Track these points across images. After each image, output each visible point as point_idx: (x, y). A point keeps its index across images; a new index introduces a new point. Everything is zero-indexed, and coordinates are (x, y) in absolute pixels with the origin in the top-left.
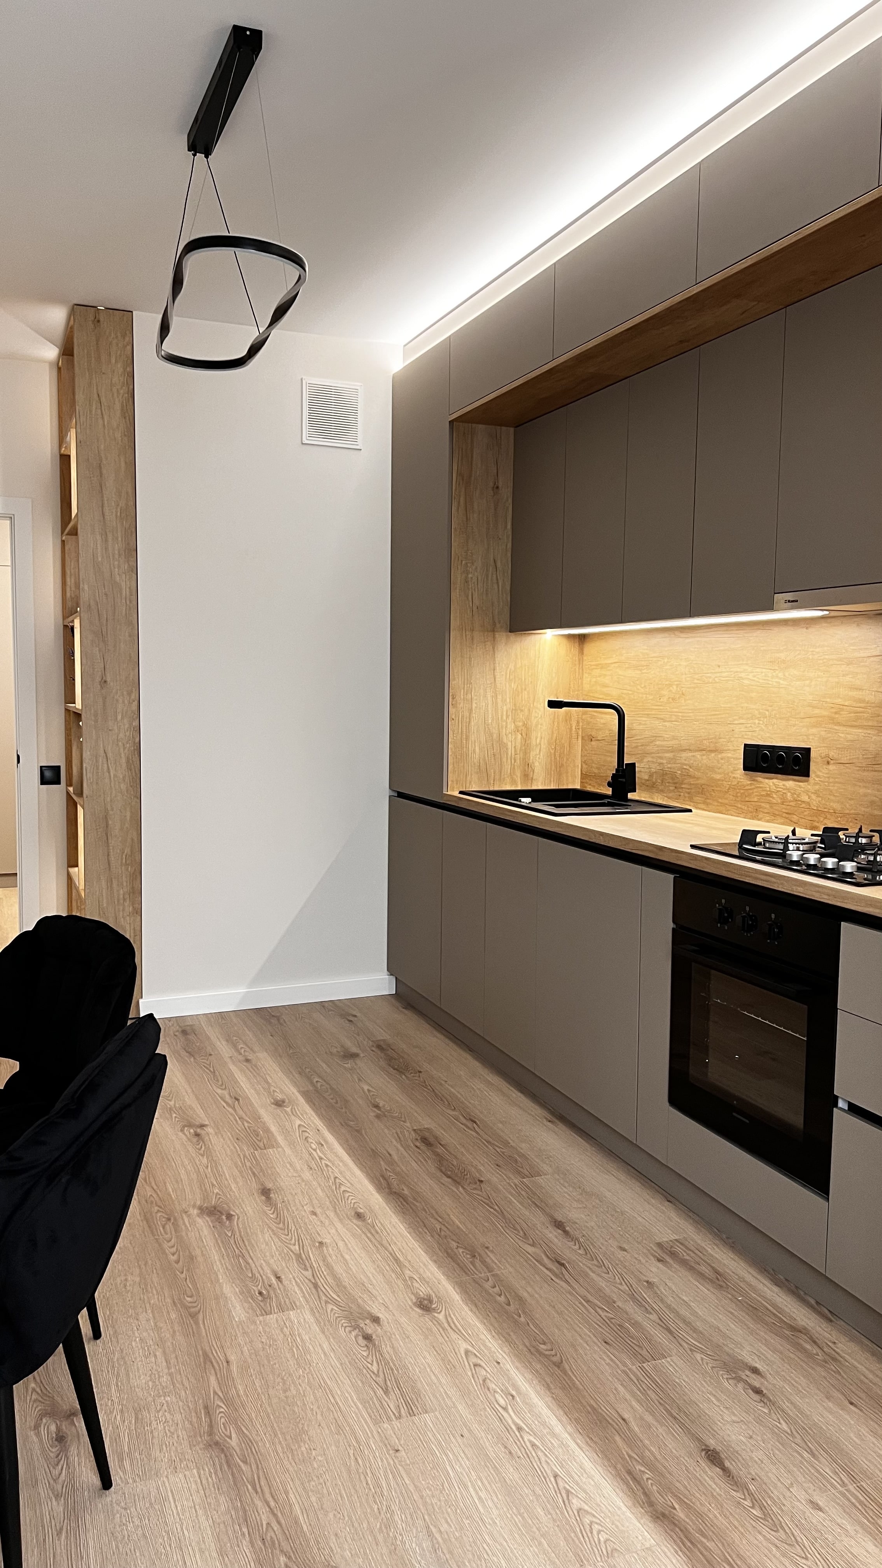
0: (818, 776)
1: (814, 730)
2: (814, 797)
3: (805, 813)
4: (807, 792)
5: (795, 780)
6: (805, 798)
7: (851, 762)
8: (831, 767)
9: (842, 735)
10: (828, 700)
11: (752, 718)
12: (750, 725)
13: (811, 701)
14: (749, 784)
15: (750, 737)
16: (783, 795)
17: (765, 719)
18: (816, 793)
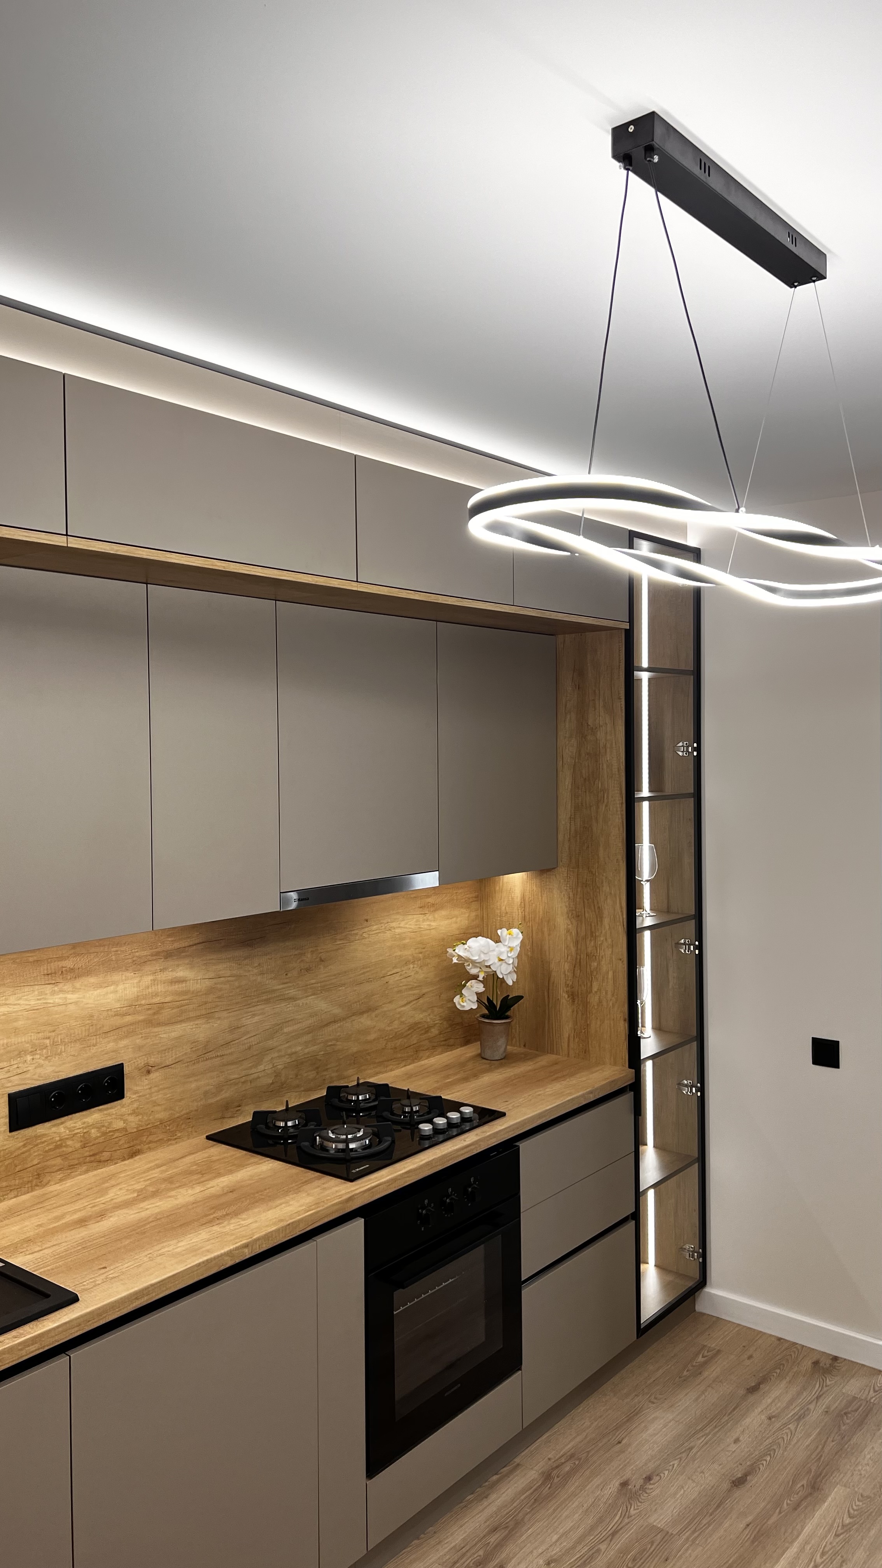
0: (136, 1092)
1: (125, 1042)
2: (131, 1118)
3: (121, 1143)
4: (121, 1117)
5: (100, 1110)
6: (120, 1124)
7: (177, 1061)
8: (153, 1076)
9: (164, 1036)
10: (143, 1002)
11: (19, 1055)
12: (16, 1066)
13: (119, 1009)
14: (22, 1146)
15: (16, 1082)
16: (83, 1136)
17: (44, 1051)
18: (134, 1113)
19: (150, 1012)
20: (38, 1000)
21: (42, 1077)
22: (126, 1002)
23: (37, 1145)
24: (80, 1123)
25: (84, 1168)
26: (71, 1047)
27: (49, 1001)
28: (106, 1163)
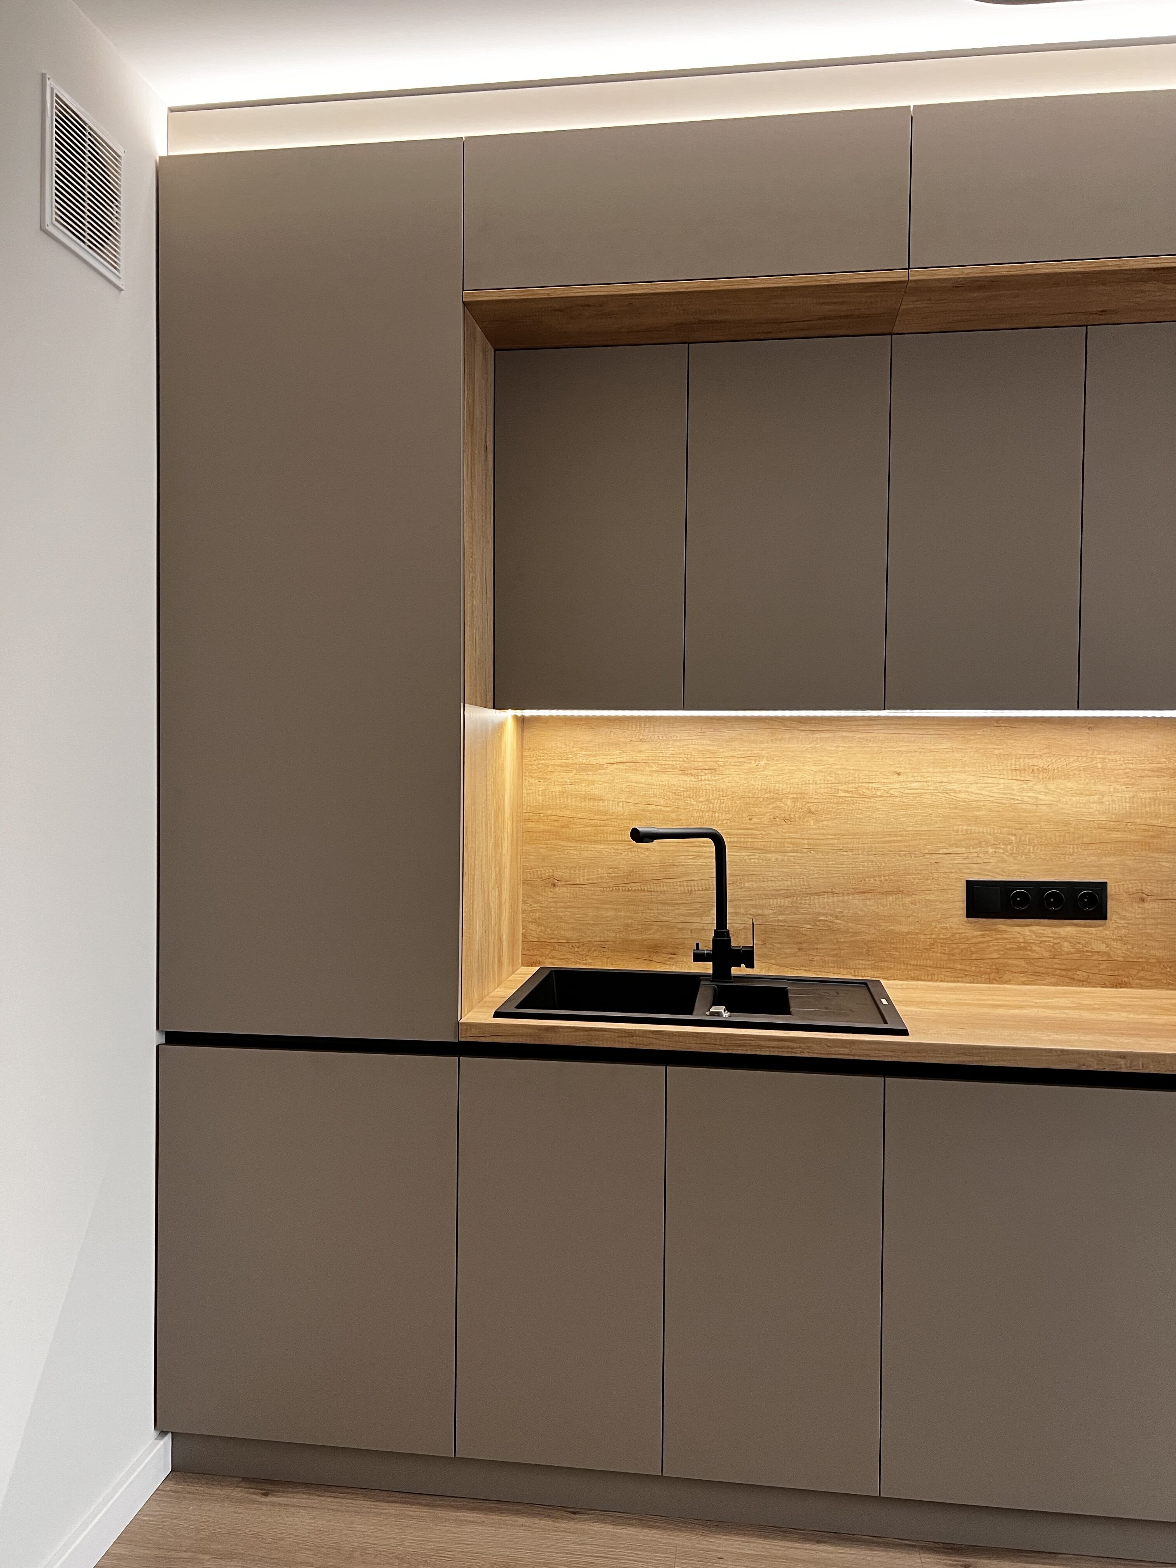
0: (1124, 918)
1: (1111, 860)
2: (1118, 945)
3: (1102, 967)
4: (1103, 939)
5: (1076, 925)
6: (1101, 947)
8: (1149, 905)
9: (1168, 864)
10: (1138, 821)
11: (979, 844)
12: (976, 855)
13: (1104, 822)
14: (979, 935)
15: (975, 871)
16: (1053, 946)
17: (1009, 847)
18: (1120, 939)
19: (1146, 834)
20: (1003, 794)
21: (1005, 873)
22: (1114, 816)
23: (996, 939)
24: (1049, 932)
25: (1053, 980)
26: (1041, 850)
27: (1016, 798)
28: (1081, 984)
